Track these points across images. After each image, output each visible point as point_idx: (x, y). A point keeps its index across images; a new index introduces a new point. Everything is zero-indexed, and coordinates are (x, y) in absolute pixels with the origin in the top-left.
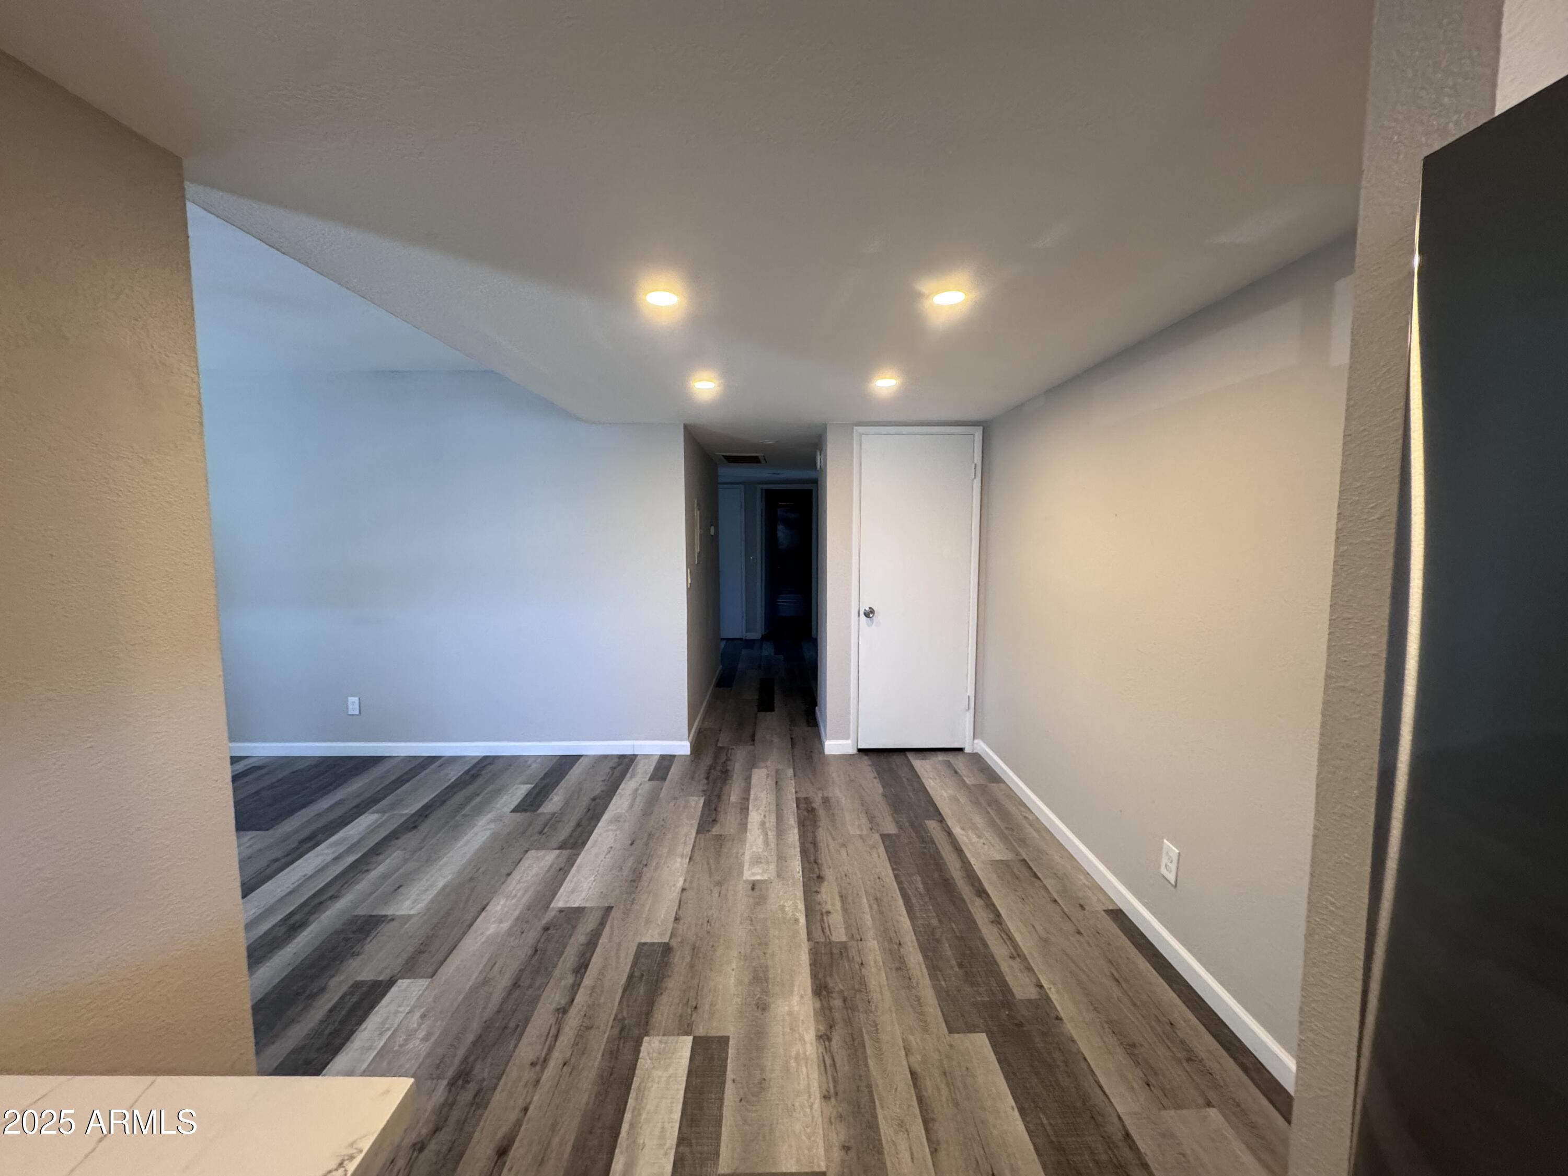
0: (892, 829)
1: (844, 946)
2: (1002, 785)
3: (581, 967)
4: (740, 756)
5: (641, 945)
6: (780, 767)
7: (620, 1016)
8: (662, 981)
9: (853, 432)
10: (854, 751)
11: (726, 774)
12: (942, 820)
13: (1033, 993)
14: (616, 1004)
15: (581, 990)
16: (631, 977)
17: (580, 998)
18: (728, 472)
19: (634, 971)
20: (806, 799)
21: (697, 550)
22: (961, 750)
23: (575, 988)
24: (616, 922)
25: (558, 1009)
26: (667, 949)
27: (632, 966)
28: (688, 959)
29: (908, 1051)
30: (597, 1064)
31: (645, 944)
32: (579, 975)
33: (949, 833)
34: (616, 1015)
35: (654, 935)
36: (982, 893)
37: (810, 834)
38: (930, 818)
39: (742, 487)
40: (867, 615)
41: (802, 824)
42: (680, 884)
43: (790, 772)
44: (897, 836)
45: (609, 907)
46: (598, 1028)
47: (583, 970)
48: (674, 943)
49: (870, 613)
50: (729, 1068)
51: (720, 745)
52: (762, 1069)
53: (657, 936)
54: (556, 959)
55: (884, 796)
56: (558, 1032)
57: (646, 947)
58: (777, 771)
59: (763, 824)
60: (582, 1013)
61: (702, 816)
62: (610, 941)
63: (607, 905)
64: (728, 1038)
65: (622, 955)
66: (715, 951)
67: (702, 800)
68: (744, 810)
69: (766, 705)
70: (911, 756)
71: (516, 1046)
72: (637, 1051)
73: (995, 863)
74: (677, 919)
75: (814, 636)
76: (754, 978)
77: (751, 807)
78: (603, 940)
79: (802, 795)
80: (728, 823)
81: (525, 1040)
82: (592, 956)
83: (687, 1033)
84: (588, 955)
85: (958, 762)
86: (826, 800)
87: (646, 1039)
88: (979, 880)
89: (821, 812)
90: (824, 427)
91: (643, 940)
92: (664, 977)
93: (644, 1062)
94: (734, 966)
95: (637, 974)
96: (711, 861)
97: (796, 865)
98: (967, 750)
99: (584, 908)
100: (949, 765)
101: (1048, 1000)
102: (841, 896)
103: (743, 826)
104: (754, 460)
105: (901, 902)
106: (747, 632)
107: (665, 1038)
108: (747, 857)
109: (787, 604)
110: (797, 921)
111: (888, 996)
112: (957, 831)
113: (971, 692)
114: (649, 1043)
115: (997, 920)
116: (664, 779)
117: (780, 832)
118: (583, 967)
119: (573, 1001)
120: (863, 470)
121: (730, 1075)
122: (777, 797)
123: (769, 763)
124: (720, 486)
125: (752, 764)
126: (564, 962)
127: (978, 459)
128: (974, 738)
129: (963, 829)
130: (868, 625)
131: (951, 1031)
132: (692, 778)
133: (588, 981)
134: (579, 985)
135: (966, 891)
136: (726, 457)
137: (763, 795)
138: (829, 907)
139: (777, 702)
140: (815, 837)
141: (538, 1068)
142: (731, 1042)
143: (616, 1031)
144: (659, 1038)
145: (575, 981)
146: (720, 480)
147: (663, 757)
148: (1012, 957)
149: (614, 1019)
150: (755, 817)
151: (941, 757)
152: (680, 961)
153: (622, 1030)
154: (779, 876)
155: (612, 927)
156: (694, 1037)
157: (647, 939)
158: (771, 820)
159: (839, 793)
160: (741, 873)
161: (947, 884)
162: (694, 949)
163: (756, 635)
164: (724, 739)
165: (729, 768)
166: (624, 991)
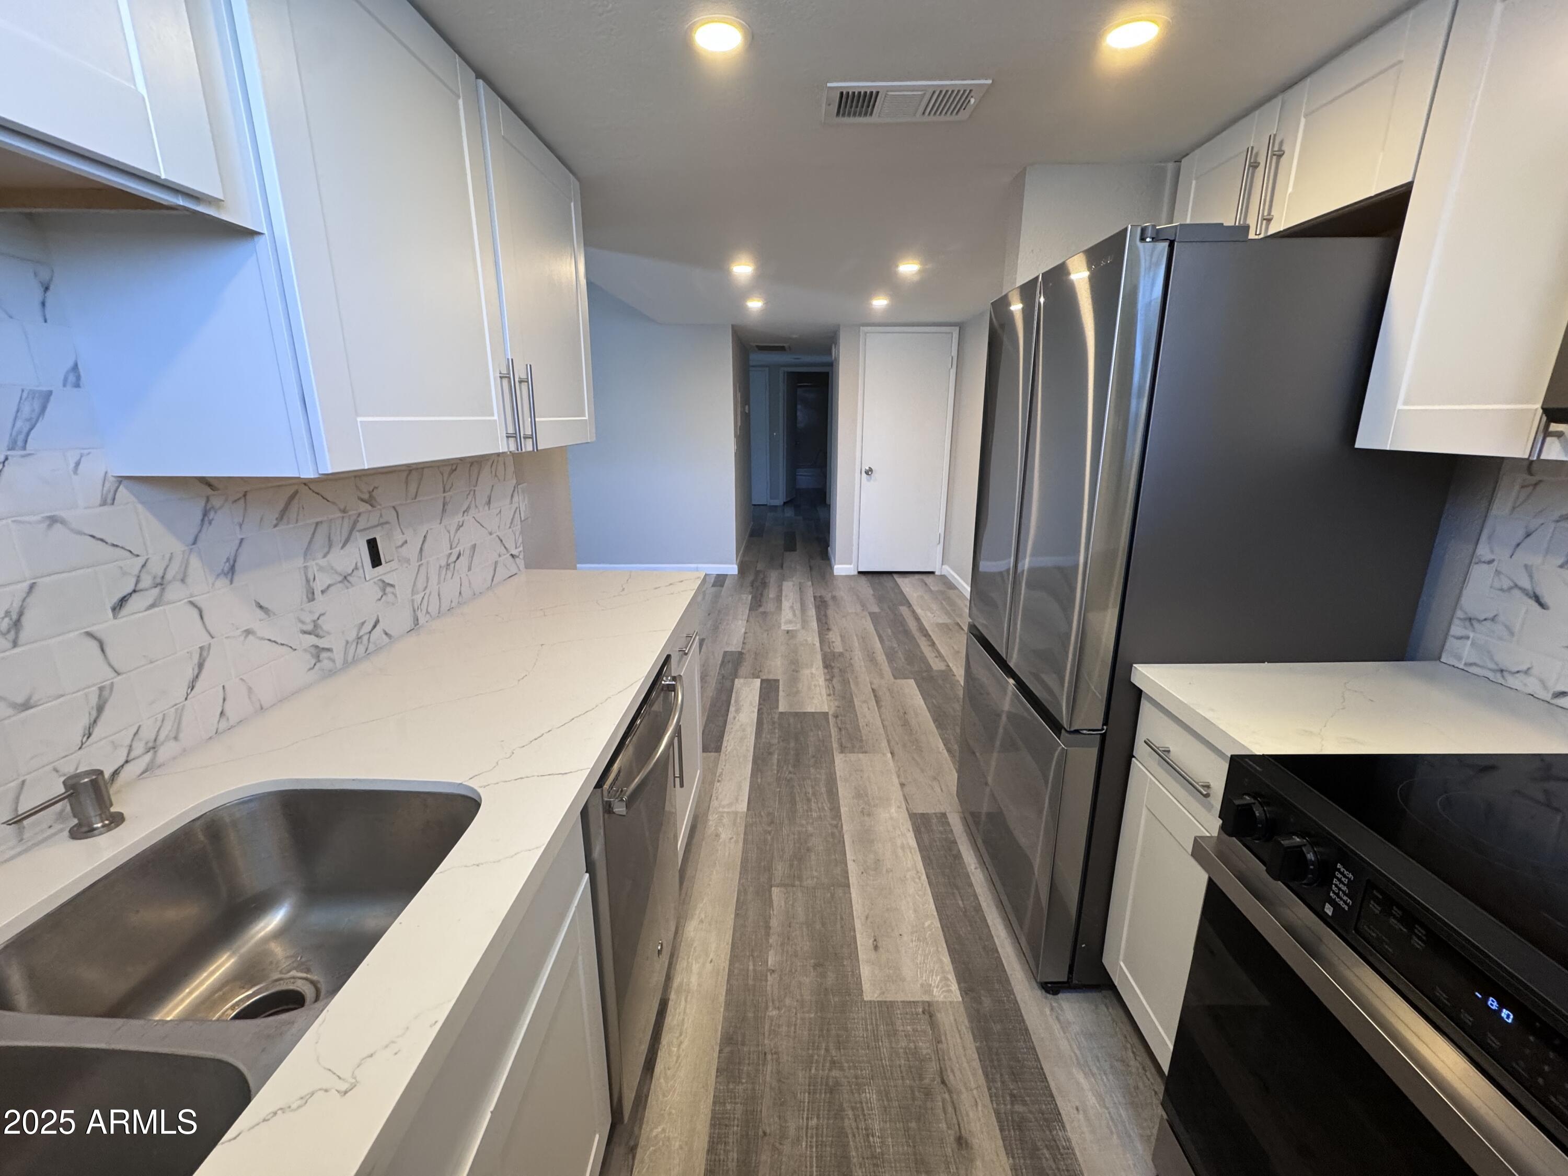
0: (876, 609)
1: (841, 654)
2: (956, 591)
4: (773, 576)
5: (725, 652)
6: (802, 581)
7: (721, 673)
8: (740, 663)
9: (859, 331)
10: (856, 573)
11: (764, 584)
12: (910, 606)
13: (943, 668)
14: (719, 667)
16: (723, 662)
18: (757, 358)
19: (724, 660)
20: (820, 597)
21: (739, 424)
22: (933, 573)
26: (741, 653)
27: (723, 658)
28: (753, 656)
29: (871, 684)
33: (913, 612)
34: (719, 673)
35: (732, 649)
36: (927, 635)
37: (823, 613)
38: (902, 605)
39: (767, 369)
40: (867, 473)
41: (818, 608)
42: (743, 630)
43: (810, 583)
44: (880, 613)
46: (711, 676)
48: (744, 651)
49: (869, 472)
50: (780, 687)
51: (758, 569)
52: (798, 688)
53: (734, 649)
55: (873, 595)
57: (728, 653)
58: (800, 583)
59: (792, 607)
61: (751, 604)
64: (778, 681)
65: (716, 655)
66: (768, 653)
67: (750, 597)
68: (779, 599)
69: (790, 546)
70: (895, 576)
72: (733, 683)
73: (939, 626)
74: (744, 643)
75: (828, 502)
76: (791, 662)
77: (783, 599)
79: (818, 594)
80: (770, 606)
83: (758, 677)
85: (929, 580)
86: (834, 598)
87: (736, 679)
88: (926, 630)
89: (830, 603)
90: (839, 326)
91: (727, 650)
92: (741, 661)
93: (738, 685)
94: (779, 658)
95: (726, 661)
96: (761, 622)
97: (814, 625)
98: (937, 573)
100: (923, 581)
101: (951, 670)
102: (841, 636)
103: (779, 608)
104: (782, 349)
105: (877, 638)
106: (771, 498)
107: (746, 679)
108: (783, 620)
109: (805, 479)
110: (814, 645)
111: (864, 669)
112: (919, 611)
113: (941, 530)
114: (738, 680)
115: (933, 644)
116: (722, 586)
117: (803, 609)
120: (867, 362)
121: (781, 689)
122: (801, 595)
123: (794, 579)
124: (751, 369)
125: (782, 579)
127: (954, 353)
128: (942, 564)
129: (922, 610)
130: (868, 480)
131: (895, 678)
132: (742, 586)
135: (917, 634)
136: (757, 346)
137: (791, 595)
138: (834, 640)
139: (798, 545)
140: (826, 612)
142: (781, 683)
143: (720, 677)
144: (743, 679)
146: (751, 363)
147: (718, 576)
148: (936, 657)
150: (786, 604)
151: (917, 576)
152: (749, 657)
153: (724, 676)
154: (803, 628)
156: (762, 681)
157: (729, 650)
158: (797, 606)
159: (842, 593)
160: (780, 627)
161: (907, 632)
162: (756, 652)
163: (779, 502)
164: (760, 566)
165: (767, 581)
166: (721, 665)
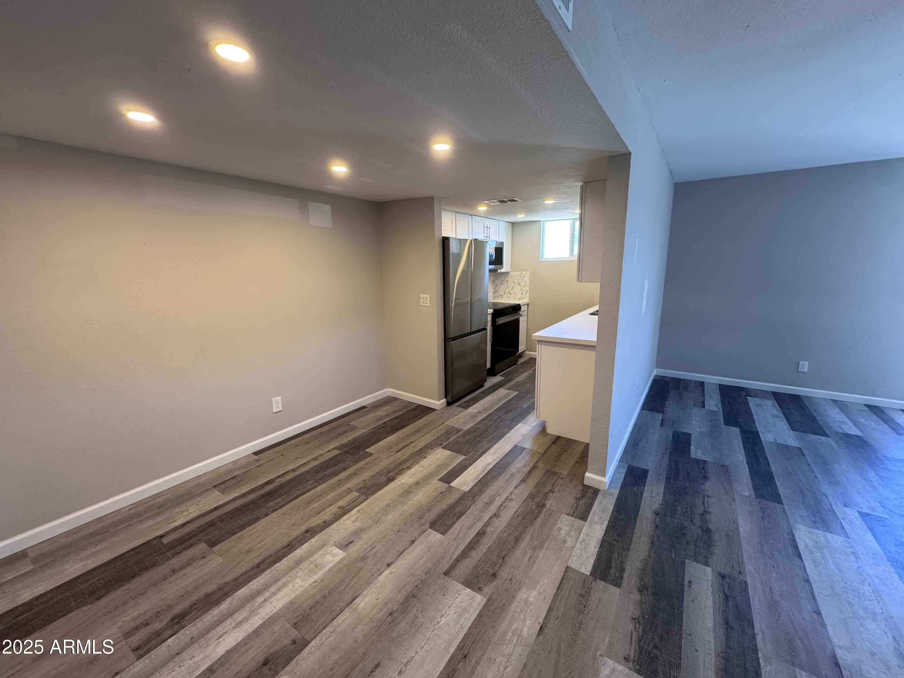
3: (481, 534)
5: (443, 533)
7: (472, 502)
8: (447, 509)
14: (472, 508)
15: (485, 521)
16: (459, 518)
17: (486, 517)
19: (456, 520)
23: (487, 525)
24: (448, 558)
25: (498, 516)
26: (433, 525)
27: (456, 522)
28: (427, 515)
30: (488, 491)
31: (441, 533)
32: (484, 530)
34: (474, 503)
35: (434, 536)
45: (446, 575)
46: (483, 502)
47: (480, 532)
48: (427, 526)
50: (445, 473)
52: (435, 469)
53: (432, 535)
54: (493, 546)
56: (500, 507)
57: (442, 530)
60: (487, 510)
62: (459, 544)
63: (447, 578)
64: (438, 480)
65: (457, 531)
66: (412, 513)
71: (518, 509)
72: (472, 488)
76: (408, 494)
78: (462, 547)
81: (514, 510)
82: (473, 539)
83: (451, 487)
84: (475, 540)
87: (466, 491)
91: (441, 535)
92: (444, 511)
93: (471, 485)
94: (411, 502)
95: (455, 518)
99: (463, 584)
107: (460, 488)
114: (466, 489)
118: (479, 534)
119: (490, 518)
121: (446, 471)
126: (488, 543)
133: (480, 525)
134: (485, 524)
141: (510, 498)
143: (477, 498)
144: (462, 489)
145: (486, 527)
149: (475, 502)
152: (431, 516)
153: (473, 498)
155: (453, 555)
156: (449, 484)
157: (439, 536)
162: (420, 518)
166: (465, 512)
